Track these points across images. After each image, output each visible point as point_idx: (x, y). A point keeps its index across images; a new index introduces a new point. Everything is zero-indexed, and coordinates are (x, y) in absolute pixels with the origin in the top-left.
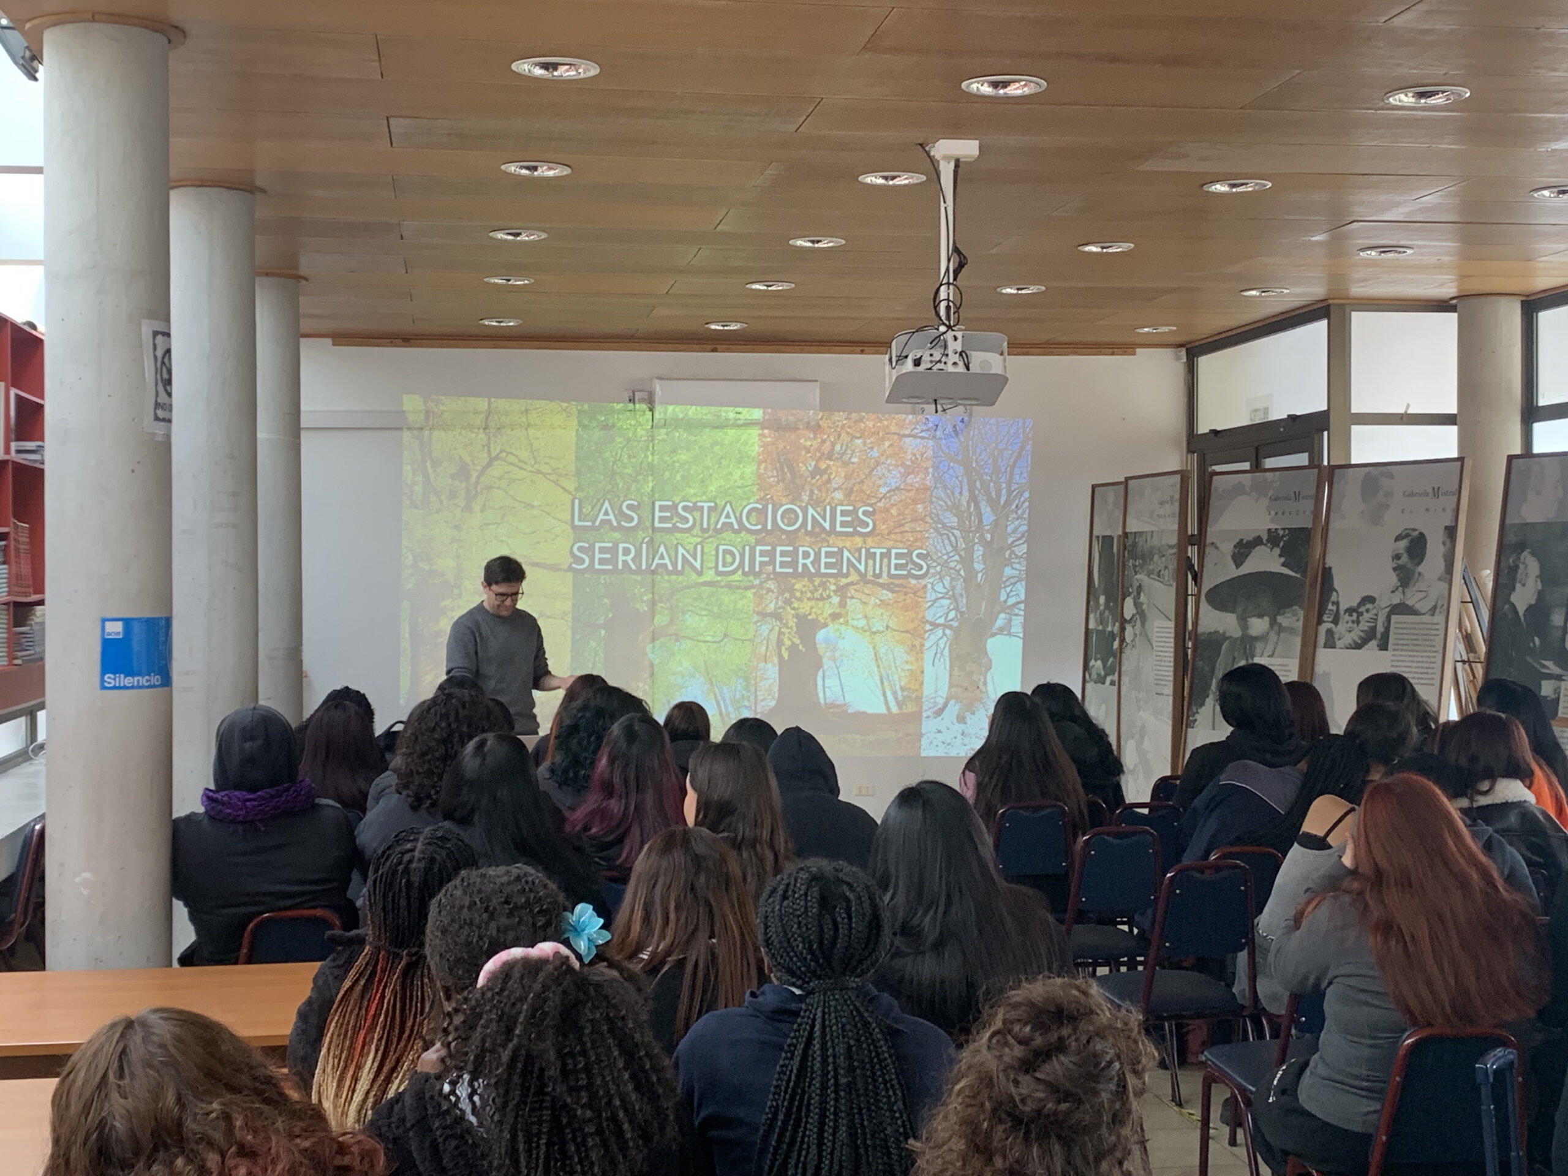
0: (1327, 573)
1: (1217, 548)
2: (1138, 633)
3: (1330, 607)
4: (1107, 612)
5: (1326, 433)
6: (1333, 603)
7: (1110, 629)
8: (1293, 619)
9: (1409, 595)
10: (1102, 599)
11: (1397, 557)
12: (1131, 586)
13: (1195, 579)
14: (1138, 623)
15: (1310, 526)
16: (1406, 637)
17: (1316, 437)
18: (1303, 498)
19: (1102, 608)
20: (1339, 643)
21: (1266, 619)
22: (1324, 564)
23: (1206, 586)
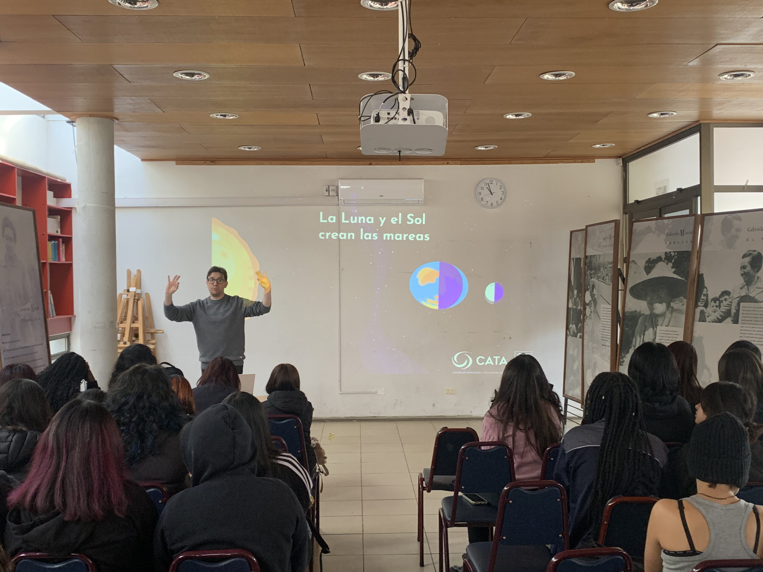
0: (700, 278)
1: (635, 263)
2: (592, 311)
3: (702, 297)
4: (578, 299)
5: (699, 198)
6: (704, 295)
7: (579, 308)
8: (680, 304)
9: (751, 291)
10: (575, 292)
11: (744, 267)
12: (589, 285)
13: (624, 280)
14: (593, 305)
15: (690, 250)
16: (750, 316)
17: (694, 200)
18: (686, 233)
19: (575, 296)
20: (708, 319)
21: (664, 304)
22: (699, 272)
23: (630, 285)
